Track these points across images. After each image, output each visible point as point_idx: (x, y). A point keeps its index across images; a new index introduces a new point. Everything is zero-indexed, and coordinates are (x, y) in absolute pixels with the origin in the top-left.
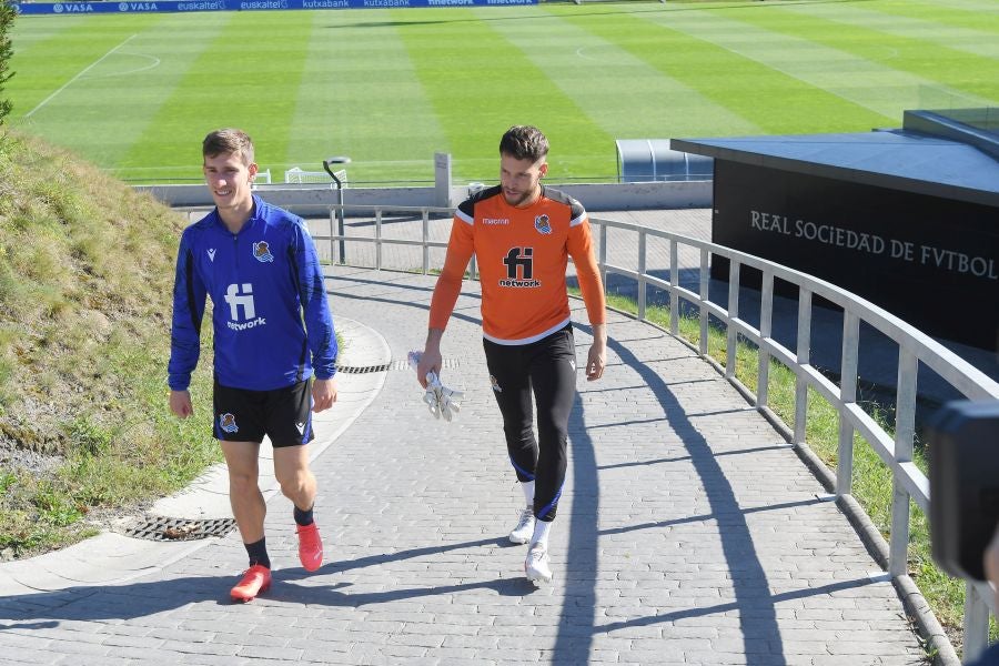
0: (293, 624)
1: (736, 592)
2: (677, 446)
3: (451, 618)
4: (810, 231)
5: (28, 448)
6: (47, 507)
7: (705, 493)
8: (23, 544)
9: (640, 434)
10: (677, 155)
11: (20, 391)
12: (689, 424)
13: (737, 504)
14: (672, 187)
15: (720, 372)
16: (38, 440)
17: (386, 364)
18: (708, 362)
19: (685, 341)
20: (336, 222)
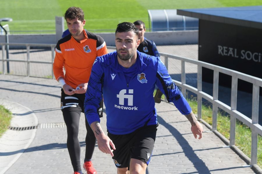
4: (249, 56)
9: (171, 160)
10: (180, 17)
12: (195, 155)
14: (177, 34)
17: (36, 125)
20: (5, 52)
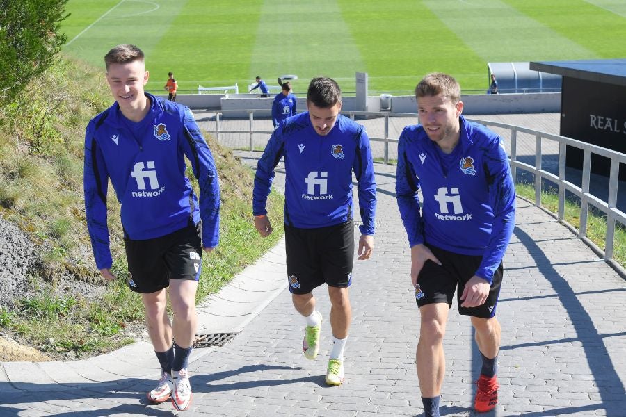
0: (276, 410)
1: (601, 396)
2: (546, 287)
3: (390, 409)
5: (83, 280)
6: (97, 322)
7: (571, 322)
8: (82, 348)
9: (519, 276)
10: (534, 73)
11: (77, 240)
12: (554, 270)
13: (596, 331)
14: (530, 97)
15: (575, 233)
16: (89, 275)
18: (565, 226)
19: (546, 210)
